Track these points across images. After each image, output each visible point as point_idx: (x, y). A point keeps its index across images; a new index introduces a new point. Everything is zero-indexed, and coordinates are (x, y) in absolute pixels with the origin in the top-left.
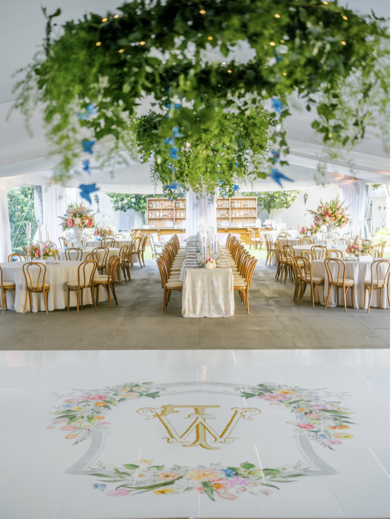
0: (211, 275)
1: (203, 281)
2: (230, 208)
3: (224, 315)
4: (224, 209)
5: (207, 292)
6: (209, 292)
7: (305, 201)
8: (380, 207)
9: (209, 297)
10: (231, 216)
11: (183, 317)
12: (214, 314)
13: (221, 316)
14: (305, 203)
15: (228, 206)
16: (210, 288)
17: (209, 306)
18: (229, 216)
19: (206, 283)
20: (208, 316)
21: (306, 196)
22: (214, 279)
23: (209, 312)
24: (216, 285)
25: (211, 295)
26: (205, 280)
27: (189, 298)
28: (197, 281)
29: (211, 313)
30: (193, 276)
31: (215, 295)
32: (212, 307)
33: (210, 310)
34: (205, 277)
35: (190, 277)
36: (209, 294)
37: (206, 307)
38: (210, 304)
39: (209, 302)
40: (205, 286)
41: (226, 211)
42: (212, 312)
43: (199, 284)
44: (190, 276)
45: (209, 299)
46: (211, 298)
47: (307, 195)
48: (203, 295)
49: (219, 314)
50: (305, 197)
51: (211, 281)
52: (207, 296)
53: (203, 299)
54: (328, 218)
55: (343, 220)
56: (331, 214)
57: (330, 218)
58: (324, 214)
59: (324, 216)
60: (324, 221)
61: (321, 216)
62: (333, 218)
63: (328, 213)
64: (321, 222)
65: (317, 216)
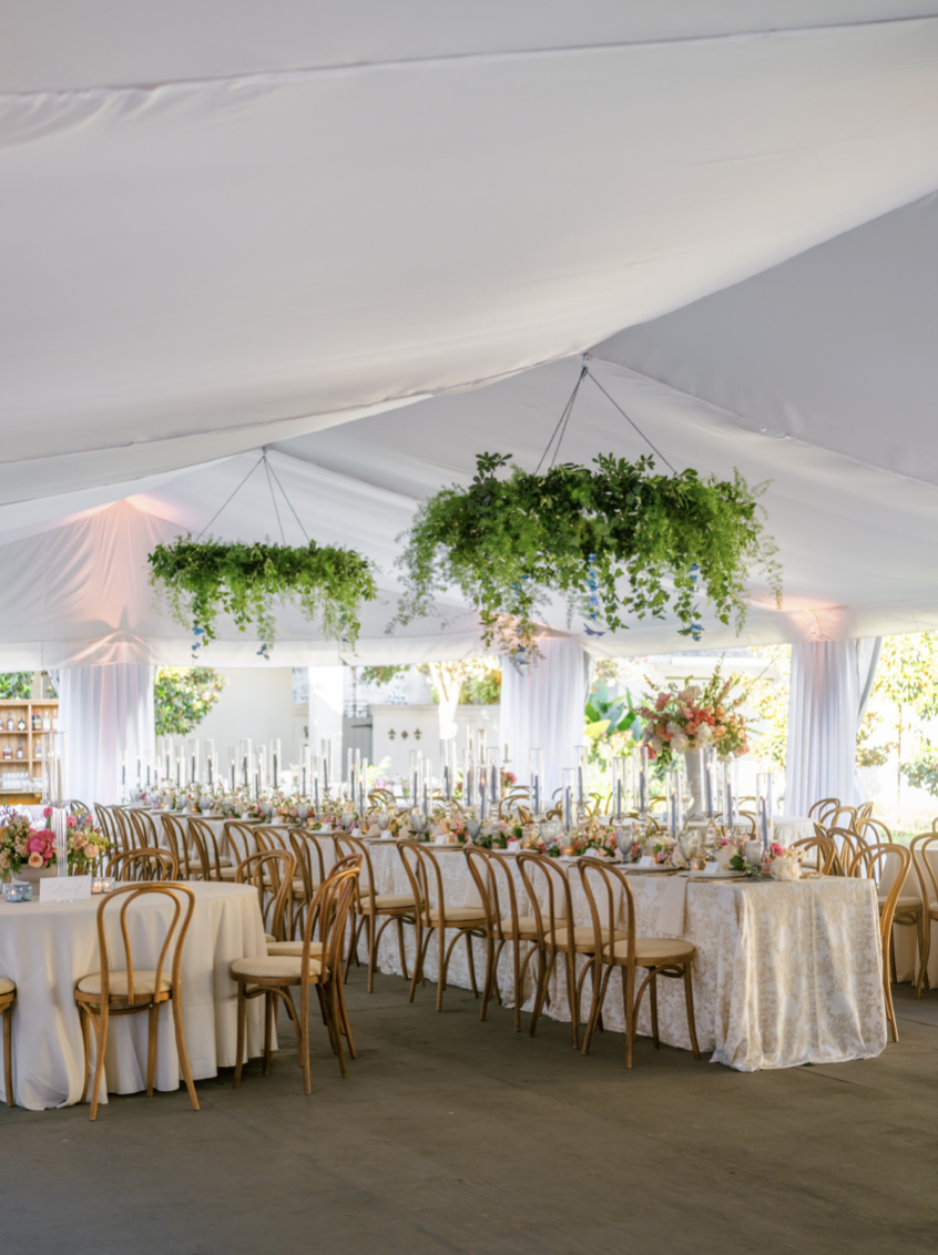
0: (817, 905)
1: (792, 927)
2: (30, 732)
3: (861, 1050)
4: (9, 735)
5: (804, 970)
6: (811, 969)
8: (392, 732)
9: (811, 987)
10: (34, 757)
11: (736, 1071)
12: (831, 1050)
13: (851, 1056)
15: (22, 726)
16: (815, 953)
17: (813, 1019)
18: (25, 756)
19: (800, 935)
20: (812, 1059)
22: (827, 916)
23: (814, 1046)
24: (834, 941)
25: (817, 979)
26: (799, 925)
27: (751, 997)
28: (777, 927)
29: (821, 1047)
30: (762, 910)
31: (831, 978)
32: (823, 1024)
33: (815, 1036)
34: (800, 913)
35: (752, 917)
36: (810, 977)
37: (803, 1026)
38: (814, 1014)
39: (813, 1004)
40: (799, 948)
41: (14, 743)
42: (824, 1042)
43: (782, 940)
44: (752, 909)
45: (811, 995)
46: (817, 990)
48: (793, 980)
49: (844, 1048)
51: (818, 927)
52: (804, 982)
53: (794, 996)
54: (706, 730)
55: (740, 736)
56: (713, 715)
57: (713, 728)
58: (691, 716)
59: (691, 723)
60: (691, 737)
61: (679, 723)
62: (723, 728)
63: (703, 714)
64: (683, 741)
65: (655, 726)
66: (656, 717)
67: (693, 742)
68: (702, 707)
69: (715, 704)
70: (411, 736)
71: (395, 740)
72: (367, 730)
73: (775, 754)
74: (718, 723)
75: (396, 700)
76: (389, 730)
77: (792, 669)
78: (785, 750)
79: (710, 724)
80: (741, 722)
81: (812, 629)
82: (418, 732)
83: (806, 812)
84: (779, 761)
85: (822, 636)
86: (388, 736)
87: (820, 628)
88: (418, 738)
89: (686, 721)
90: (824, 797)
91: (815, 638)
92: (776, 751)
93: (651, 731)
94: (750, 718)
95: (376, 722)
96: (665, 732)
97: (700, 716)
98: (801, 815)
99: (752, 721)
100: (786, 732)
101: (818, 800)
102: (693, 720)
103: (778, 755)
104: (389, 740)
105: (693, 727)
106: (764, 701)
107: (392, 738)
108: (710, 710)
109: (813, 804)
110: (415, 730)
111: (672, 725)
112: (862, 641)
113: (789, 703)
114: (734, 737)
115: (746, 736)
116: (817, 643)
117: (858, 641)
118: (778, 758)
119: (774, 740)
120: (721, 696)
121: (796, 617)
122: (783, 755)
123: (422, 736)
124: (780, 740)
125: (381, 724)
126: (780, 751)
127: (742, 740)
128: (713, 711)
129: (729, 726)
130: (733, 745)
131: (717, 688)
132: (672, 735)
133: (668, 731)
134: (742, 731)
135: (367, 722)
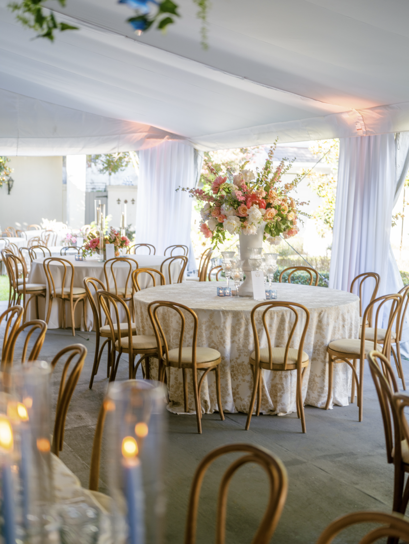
7: (9, 189)
8: (119, 200)
14: (9, 193)
21: (11, 183)
47: (13, 181)
50: (9, 184)
54: (257, 212)
55: (290, 218)
56: (265, 198)
57: (264, 211)
58: (243, 199)
59: (243, 205)
60: (243, 219)
61: (232, 205)
62: (273, 211)
63: (254, 197)
64: (235, 222)
65: (211, 207)
66: (211, 198)
67: (245, 224)
68: (254, 191)
69: (267, 189)
70: (130, 202)
71: (120, 204)
72: (105, 198)
73: (326, 220)
74: (269, 206)
75: (127, 183)
76: (117, 199)
77: (339, 166)
78: (333, 218)
79: (260, 207)
80: (291, 205)
81: (358, 126)
82: (133, 200)
83: (347, 286)
84: (329, 224)
85: (367, 132)
86: (117, 202)
87: (365, 124)
88: (133, 203)
89: (239, 204)
90: (362, 272)
91: (361, 133)
92: (327, 217)
93: (207, 212)
94: (300, 202)
95: (110, 194)
96: (220, 213)
97: (251, 199)
98: (342, 289)
99: (302, 204)
100: (334, 206)
101: (357, 275)
102: (245, 202)
103: (328, 220)
104: (117, 205)
105: (245, 210)
106: (320, 186)
107: (119, 203)
108: (261, 193)
109: (353, 278)
110: (131, 199)
111: (225, 206)
112: (401, 136)
113: (337, 188)
114: (284, 219)
115: (296, 218)
116: (362, 137)
117: (397, 136)
118: (327, 222)
119: (325, 211)
120: (273, 181)
121: (345, 116)
122: (330, 221)
123: (135, 202)
124: (329, 211)
125: (112, 196)
126: (329, 218)
127: (292, 222)
128: (264, 194)
129: (279, 209)
130: (283, 227)
131: (269, 172)
132: (225, 217)
133: (222, 212)
134: (292, 213)
135: (104, 194)
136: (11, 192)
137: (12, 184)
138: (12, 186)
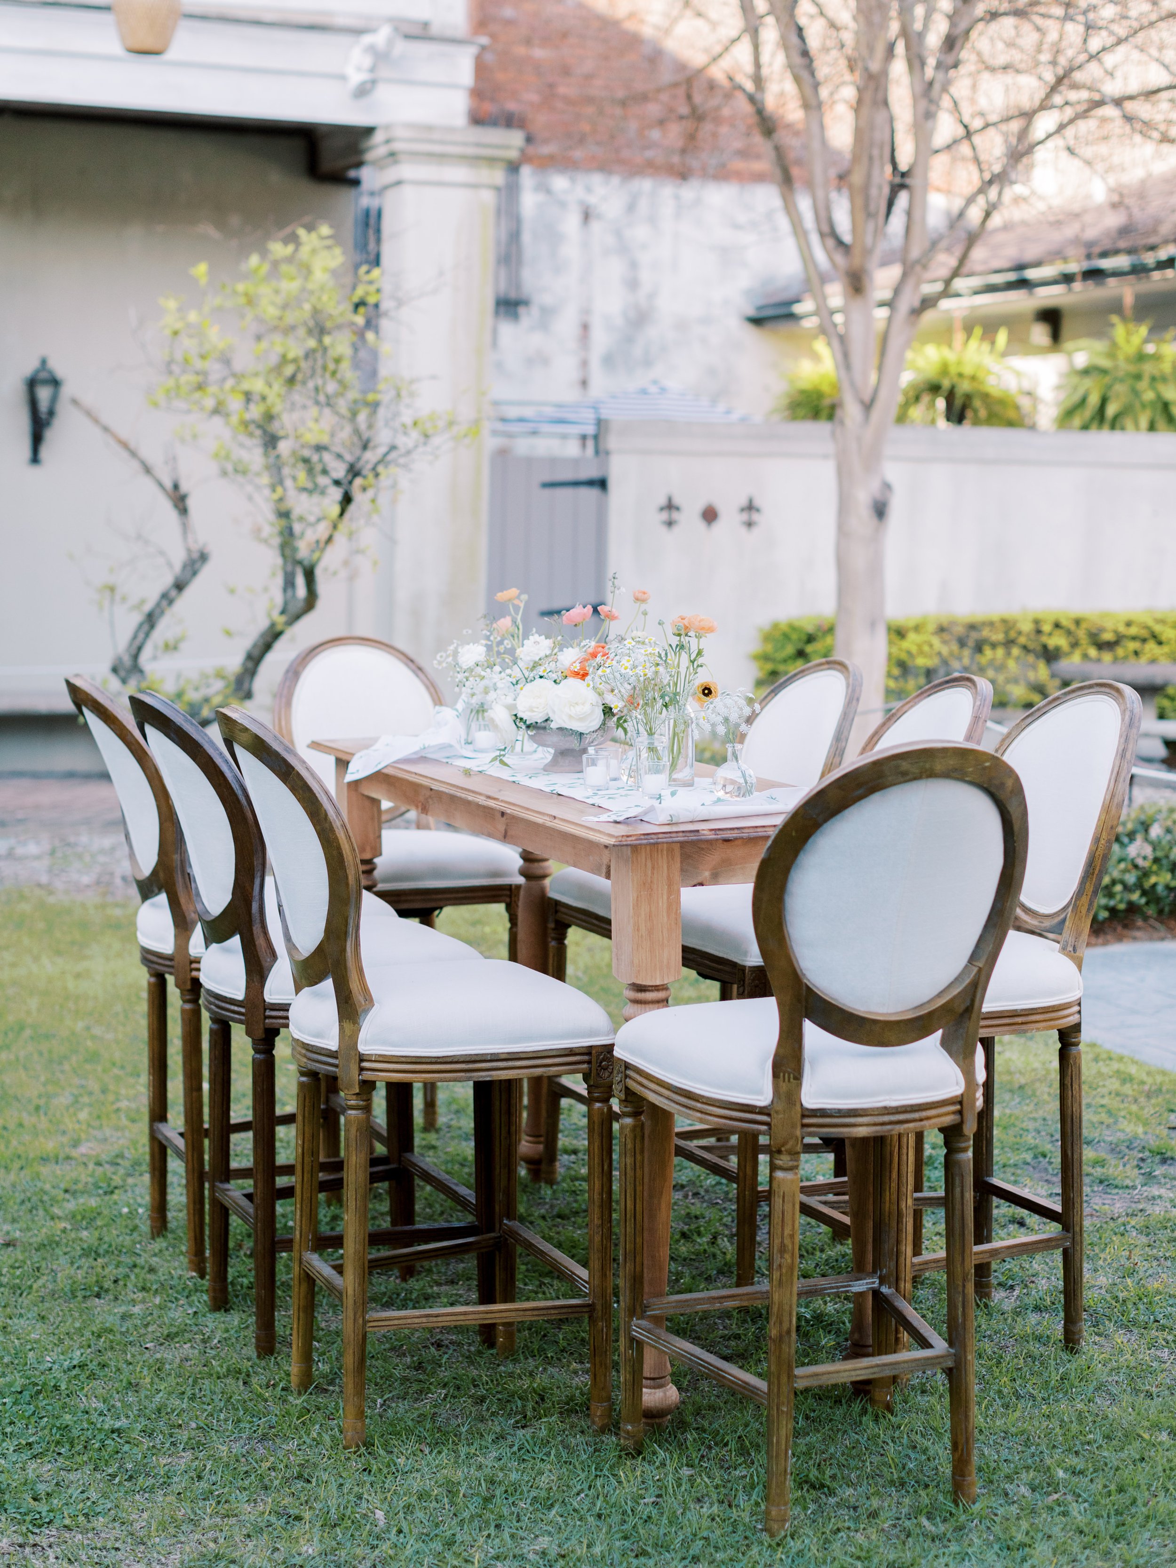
72: (592, 495)
82: (751, 510)
88: (751, 523)
95: (621, 471)
107: (671, 525)
110: (742, 502)
123: (761, 520)
125: (636, 480)
135: (593, 472)
136: (45, 452)
137: (54, 399)
138: (51, 413)
